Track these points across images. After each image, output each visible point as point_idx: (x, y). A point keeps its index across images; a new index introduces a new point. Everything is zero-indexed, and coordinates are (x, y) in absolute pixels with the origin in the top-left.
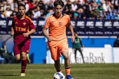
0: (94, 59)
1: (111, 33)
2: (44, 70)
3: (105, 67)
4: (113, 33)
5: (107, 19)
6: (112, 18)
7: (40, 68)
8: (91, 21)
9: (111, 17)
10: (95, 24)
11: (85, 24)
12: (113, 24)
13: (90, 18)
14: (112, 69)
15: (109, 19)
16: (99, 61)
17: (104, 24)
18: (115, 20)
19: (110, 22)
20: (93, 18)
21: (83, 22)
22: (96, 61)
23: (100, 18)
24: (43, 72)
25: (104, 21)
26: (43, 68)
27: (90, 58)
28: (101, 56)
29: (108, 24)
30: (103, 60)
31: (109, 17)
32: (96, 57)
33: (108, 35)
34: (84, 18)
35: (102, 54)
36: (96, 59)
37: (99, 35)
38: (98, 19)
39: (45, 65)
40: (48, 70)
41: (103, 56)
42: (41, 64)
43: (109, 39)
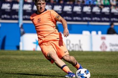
0: (71, 46)
1: (90, 19)
2: (17, 57)
3: (83, 55)
4: (92, 18)
5: (85, 3)
6: (92, 3)
7: (13, 55)
8: (68, 5)
9: (90, 2)
10: (73, 8)
11: (63, 8)
12: (92, 9)
13: (68, 3)
14: (90, 57)
15: (88, 3)
16: (77, 49)
17: (82, 9)
18: (95, 5)
19: (89, 8)
20: (71, 3)
21: (60, 7)
22: (73, 48)
23: (79, 3)
24: (16, 59)
25: (83, 6)
26: (17, 55)
27: (67, 45)
28: (78, 43)
29: (87, 9)
30: (80, 47)
31: (88, 2)
32: (73, 44)
33: (86, 21)
34: (62, 2)
35: (80, 41)
36: (73, 47)
37: (77, 21)
38: (76, 3)
39: (18, 52)
40: (22, 57)
41: (81, 43)
42: (15, 50)
43: (88, 25)
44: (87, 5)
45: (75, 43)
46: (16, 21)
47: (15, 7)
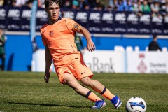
0: (100, 66)
1: (124, 30)
2: (29, 81)
3: (115, 78)
4: (127, 29)
5: (118, 9)
6: (127, 9)
7: (23, 78)
8: (96, 12)
9: (124, 8)
10: (101, 16)
11: (88, 16)
12: (127, 17)
13: (95, 9)
14: (124, 81)
15: (122, 10)
16: (107, 70)
17: (114, 17)
18: (130, 12)
19: (123, 15)
20: (100, 9)
21: (85, 14)
23: (110, 9)
24: (27, 83)
25: (115, 13)
26: (28, 77)
27: (95, 64)
28: (109, 62)
29: (120, 17)
30: (112, 68)
31: (122, 7)
32: (102, 64)
33: (119, 33)
34: (87, 8)
35: (111, 59)
36: (102, 67)
37: (107, 33)
38: (106, 9)
39: (30, 74)
40: (35, 80)
41: (113, 62)
42: (25, 72)
43: (122, 38)
44: (121, 12)
45: (104, 63)
46: (27, 33)
47: (26, 14)
